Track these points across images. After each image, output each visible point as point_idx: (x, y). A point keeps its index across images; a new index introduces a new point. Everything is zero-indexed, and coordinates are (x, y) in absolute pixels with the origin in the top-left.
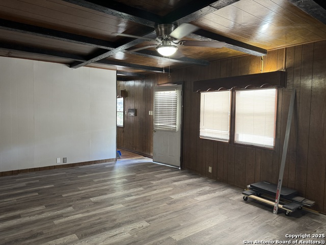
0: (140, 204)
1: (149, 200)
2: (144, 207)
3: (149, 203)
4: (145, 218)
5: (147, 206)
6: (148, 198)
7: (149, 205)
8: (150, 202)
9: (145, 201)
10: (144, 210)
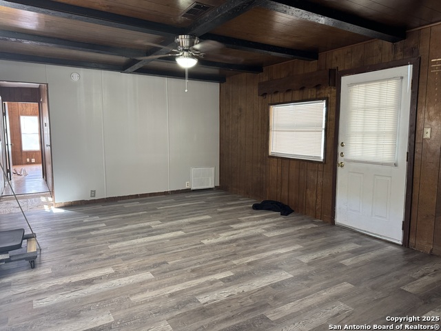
0: (209, 263)
1: (193, 271)
2: (203, 260)
3: (195, 264)
4: (205, 247)
5: (199, 261)
6: (194, 275)
7: (195, 262)
8: (193, 267)
9: (201, 268)
10: (204, 255)
